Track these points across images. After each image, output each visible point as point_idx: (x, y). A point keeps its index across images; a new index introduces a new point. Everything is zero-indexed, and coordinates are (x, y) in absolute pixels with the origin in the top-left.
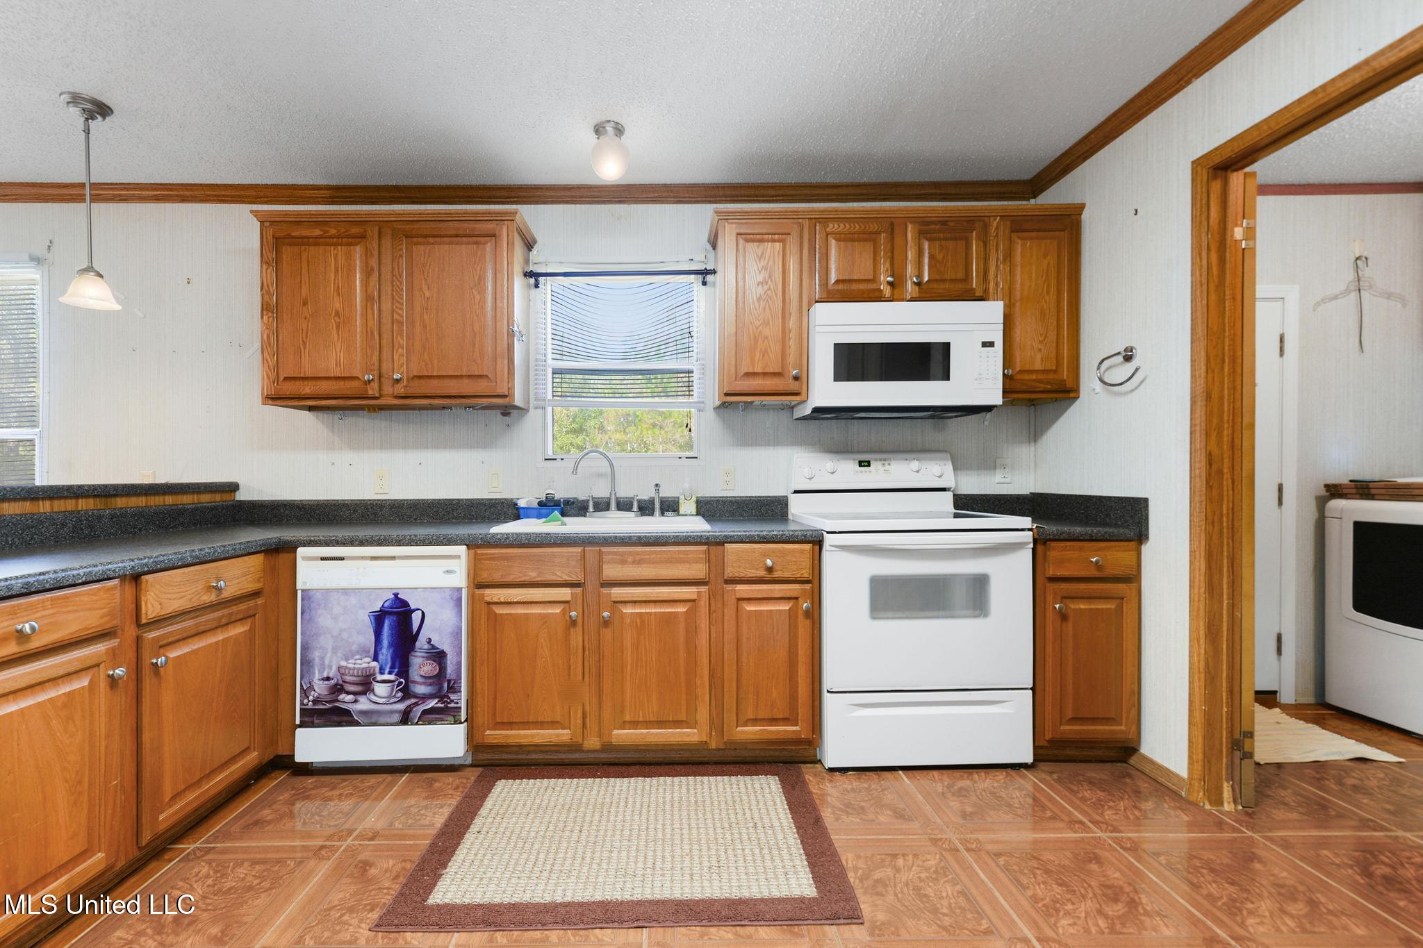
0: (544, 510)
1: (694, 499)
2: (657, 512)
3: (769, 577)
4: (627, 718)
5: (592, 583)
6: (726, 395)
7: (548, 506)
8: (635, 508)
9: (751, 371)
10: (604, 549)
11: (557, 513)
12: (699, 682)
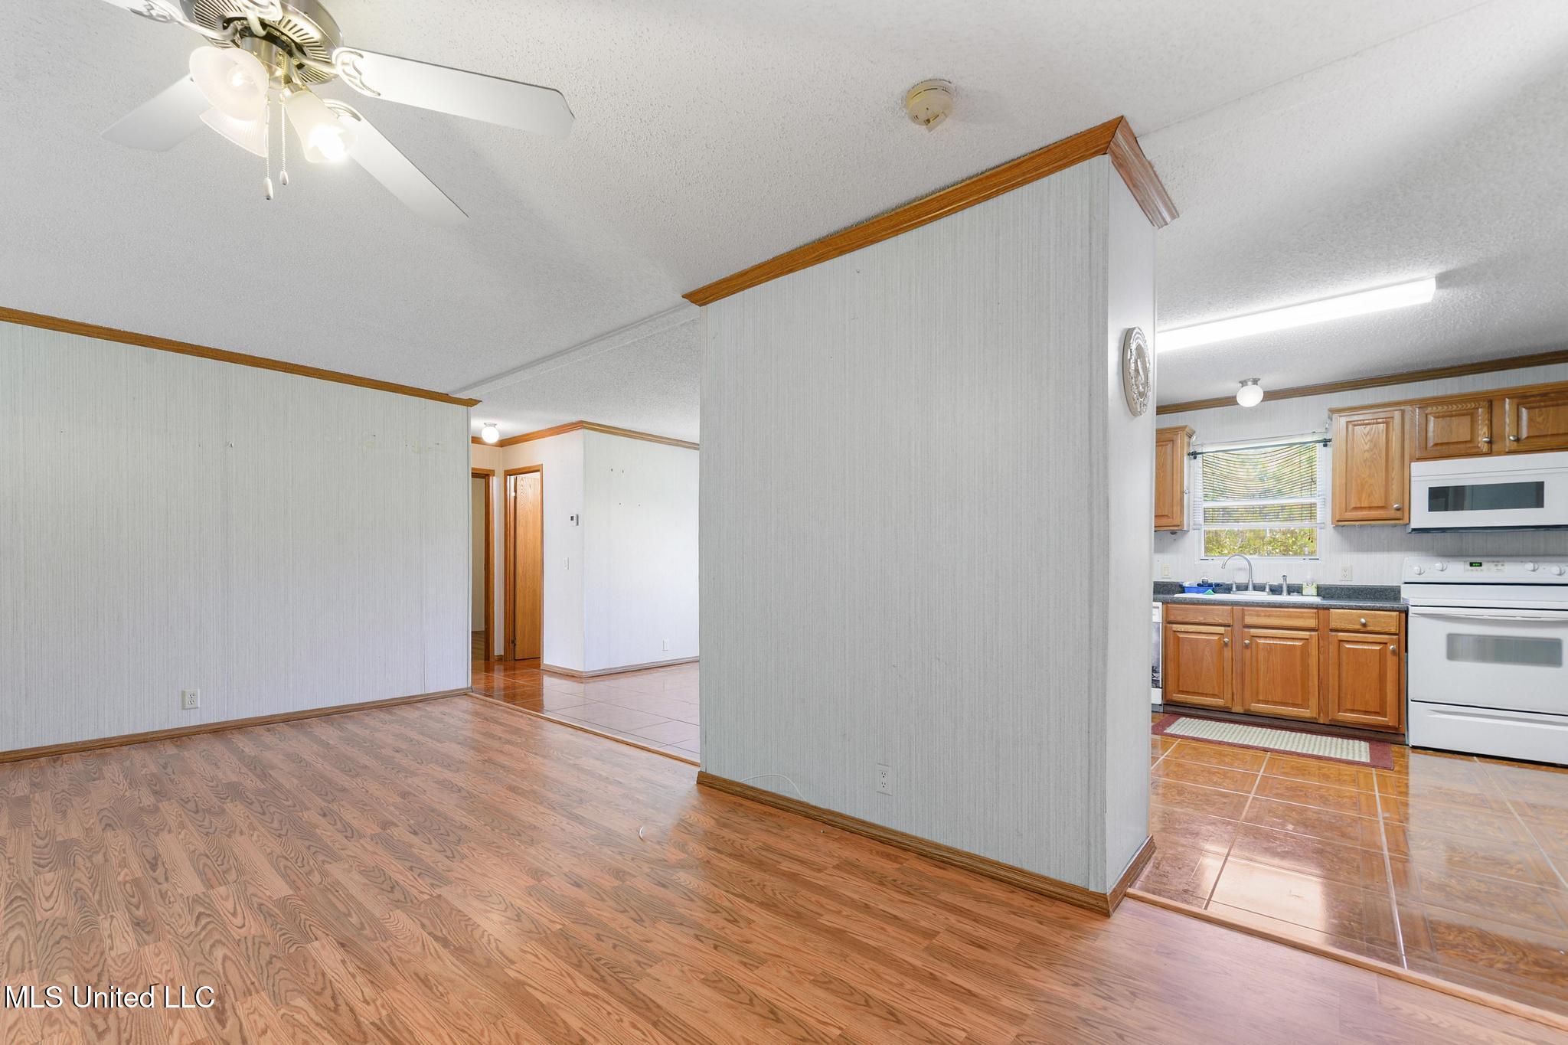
0: (1201, 589)
1: (1315, 585)
2: (1285, 592)
3: (1363, 629)
4: (1261, 698)
5: (1237, 626)
6: (1338, 521)
7: (1204, 586)
8: (1267, 589)
9: (1359, 506)
10: (1245, 608)
11: (1210, 591)
12: (1310, 684)
